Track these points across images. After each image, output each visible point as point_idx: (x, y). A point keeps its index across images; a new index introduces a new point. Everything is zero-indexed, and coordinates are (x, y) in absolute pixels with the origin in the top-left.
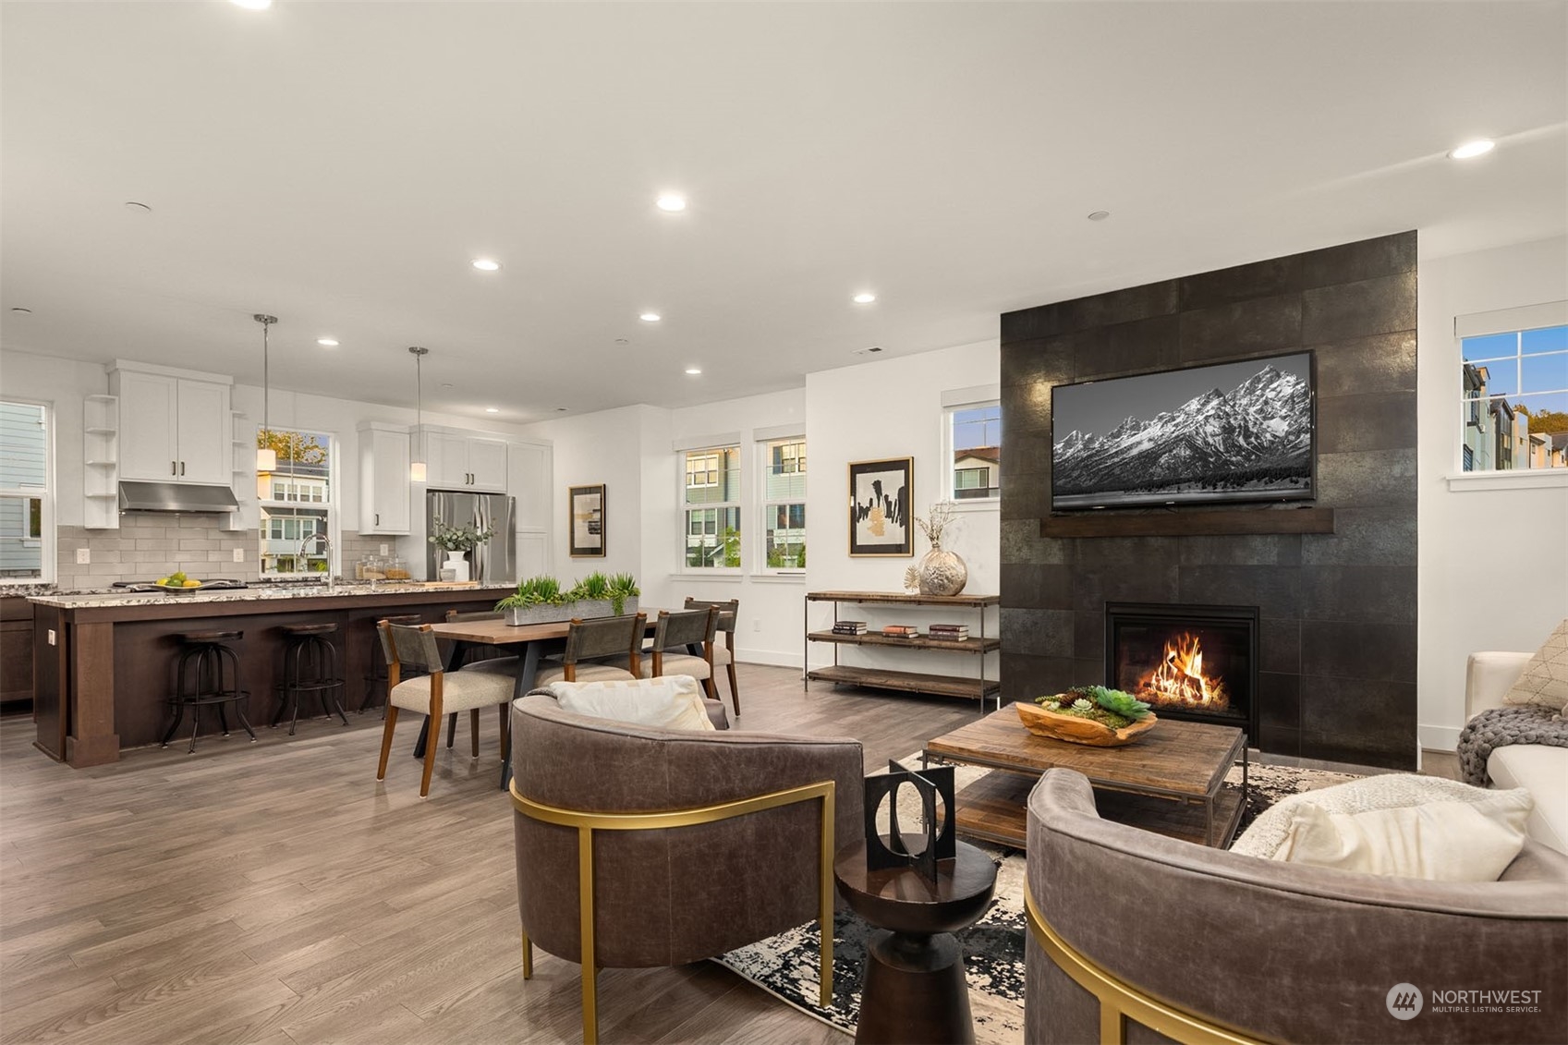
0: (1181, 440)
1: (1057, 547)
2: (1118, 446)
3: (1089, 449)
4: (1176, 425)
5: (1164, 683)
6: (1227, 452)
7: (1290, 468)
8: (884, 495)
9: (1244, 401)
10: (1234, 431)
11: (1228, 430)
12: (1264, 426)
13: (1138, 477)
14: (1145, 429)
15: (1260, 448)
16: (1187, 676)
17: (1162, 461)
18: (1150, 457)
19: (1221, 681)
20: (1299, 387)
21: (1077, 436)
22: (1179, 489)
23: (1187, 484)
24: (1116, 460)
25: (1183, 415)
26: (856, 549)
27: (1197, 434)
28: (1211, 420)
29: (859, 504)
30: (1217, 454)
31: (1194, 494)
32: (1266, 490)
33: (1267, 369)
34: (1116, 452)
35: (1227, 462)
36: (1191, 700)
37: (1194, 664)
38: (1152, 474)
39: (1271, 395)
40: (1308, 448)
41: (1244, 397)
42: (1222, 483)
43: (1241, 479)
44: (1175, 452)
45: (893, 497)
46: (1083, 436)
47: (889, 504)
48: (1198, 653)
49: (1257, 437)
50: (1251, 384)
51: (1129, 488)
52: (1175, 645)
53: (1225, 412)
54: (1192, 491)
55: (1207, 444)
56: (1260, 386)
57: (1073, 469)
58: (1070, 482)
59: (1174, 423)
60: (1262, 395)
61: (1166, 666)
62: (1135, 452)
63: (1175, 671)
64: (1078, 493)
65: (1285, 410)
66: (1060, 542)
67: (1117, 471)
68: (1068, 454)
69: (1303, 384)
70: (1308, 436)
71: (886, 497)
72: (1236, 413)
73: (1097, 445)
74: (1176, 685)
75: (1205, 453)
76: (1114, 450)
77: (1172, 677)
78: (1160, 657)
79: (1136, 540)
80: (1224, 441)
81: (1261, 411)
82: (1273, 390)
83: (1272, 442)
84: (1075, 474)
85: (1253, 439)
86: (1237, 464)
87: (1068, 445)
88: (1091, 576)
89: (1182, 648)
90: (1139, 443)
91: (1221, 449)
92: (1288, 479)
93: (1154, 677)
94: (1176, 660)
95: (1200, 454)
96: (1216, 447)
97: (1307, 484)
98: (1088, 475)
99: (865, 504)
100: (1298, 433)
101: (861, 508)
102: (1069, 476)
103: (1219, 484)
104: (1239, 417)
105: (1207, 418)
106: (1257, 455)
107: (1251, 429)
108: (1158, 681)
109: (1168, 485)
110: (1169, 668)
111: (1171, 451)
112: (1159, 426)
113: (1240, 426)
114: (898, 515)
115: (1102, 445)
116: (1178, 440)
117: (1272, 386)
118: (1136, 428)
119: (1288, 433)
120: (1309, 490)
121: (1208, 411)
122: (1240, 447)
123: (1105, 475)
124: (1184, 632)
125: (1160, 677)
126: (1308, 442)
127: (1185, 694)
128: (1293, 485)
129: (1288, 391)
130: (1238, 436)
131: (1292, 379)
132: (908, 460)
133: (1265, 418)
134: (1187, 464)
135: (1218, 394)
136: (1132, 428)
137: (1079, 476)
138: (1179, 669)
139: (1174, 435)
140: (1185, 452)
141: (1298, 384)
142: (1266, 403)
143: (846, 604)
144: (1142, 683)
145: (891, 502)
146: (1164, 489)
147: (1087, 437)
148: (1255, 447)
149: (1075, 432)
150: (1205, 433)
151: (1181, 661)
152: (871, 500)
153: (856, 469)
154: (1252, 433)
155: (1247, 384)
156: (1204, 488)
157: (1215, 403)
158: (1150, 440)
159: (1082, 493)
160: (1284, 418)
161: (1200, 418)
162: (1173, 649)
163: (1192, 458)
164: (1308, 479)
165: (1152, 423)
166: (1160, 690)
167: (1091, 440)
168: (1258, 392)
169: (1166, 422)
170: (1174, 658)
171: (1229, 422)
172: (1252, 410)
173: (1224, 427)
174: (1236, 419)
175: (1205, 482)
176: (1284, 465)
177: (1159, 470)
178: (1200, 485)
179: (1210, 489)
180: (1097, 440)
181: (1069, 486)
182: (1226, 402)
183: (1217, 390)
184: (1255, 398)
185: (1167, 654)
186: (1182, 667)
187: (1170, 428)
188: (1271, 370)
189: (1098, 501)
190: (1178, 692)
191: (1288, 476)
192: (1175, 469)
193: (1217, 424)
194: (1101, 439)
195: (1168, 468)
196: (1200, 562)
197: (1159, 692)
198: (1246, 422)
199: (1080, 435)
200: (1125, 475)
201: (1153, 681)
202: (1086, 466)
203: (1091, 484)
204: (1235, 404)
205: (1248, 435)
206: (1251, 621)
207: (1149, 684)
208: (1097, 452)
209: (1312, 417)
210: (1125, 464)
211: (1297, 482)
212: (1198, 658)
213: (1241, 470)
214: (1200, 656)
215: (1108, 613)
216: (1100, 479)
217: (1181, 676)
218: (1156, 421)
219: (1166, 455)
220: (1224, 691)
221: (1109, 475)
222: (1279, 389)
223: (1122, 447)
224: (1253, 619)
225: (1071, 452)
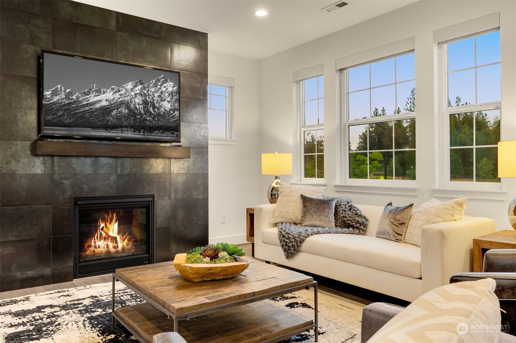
0: (123, 104)
2: (88, 101)
3: (69, 99)
4: (121, 95)
5: (98, 243)
6: (145, 114)
7: (171, 127)
9: (153, 90)
10: (148, 104)
11: (145, 103)
12: (161, 104)
13: (100, 121)
14: (104, 93)
15: (159, 115)
16: (110, 236)
17: (113, 114)
18: (106, 110)
19: (128, 235)
20: (174, 88)
21: (61, 89)
22: (122, 131)
23: (126, 128)
24: (87, 108)
25: (124, 90)
27: (131, 102)
28: (138, 96)
30: (140, 114)
31: (129, 134)
32: (161, 136)
33: (162, 75)
34: (87, 104)
35: (145, 120)
36: (112, 250)
37: (113, 229)
38: (108, 121)
39: (164, 89)
40: (178, 118)
41: (152, 87)
42: (143, 130)
43: (152, 129)
44: (120, 110)
46: (65, 90)
48: (116, 222)
49: (158, 109)
50: (156, 81)
51: (94, 127)
52: (104, 220)
53: (144, 94)
54: (128, 133)
55: (136, 108)
56: (160, 84)
57: (58, 110)
58: (56, 118)
59: (119, 93)
60: (160, 89)
61: (99, 233)
62: (98, 106)
63: (104, 234)
64: (62, 127)
65: (169, 98)
66: (41, 158)
67: (87, 116)
69: (176, 88)
70: (178, 112)
72: (149, 95)
73: (74, 97)
74: (104, 243)
75: (135, 113)
76: (85, 103)
77: (102, 239)
78: (97, 227)
79: (93, 159)
80: (144, 108)
81: (160, 96)
82: (165, 87)
83: (164, 113)
84: (60, 113)
85: (156, 110)
86: (149, 121)
87: (55, 93)
88: (64, 181)
89: (108, 221)
90: (100, 101)
91: (143, 112)
93: (93, 241)
94: (105, 228)
95: (132, 113)
96: (140, 111)
97: (177, 135)
98: (69, 116)
100: (174, 110)
102: (55, 114)
103: (141, 130)
104: (151, 97)
105: (136, 94)
106: (158, 118)
107: (156, 105)
108: (95, 243)
109: (116, 128)
110: (101, 234)
111: (118, 109)
112: (112, 93)
113: (151, 102)
115: (78, 98)
116: (122, 103)
117: (165, 85)
118: (99, 92)
119: (171, 110)
120: (178, 139)
121: (136, 91)
122: (151, 112)
123: (80, 117)
125: (96, 240)
126: (178, 115)
127: (110, 247)
128: (172, 135)
129: (170, 89)
130: (150, 107)
131: (172, 84)
133: (161, 100)
134: (127, 117)
135: (142, 84)
136: (96, 91)
137: (63, 115)
138: (106, 233)
139: (119, 100)
140: (125, 111)
142: (162, 93)
146: (114, 130)
147: (68, 91)
148: (157, 114)
149: (59, 86)
150: (135, 102)
151: (107, 228)
154: (156, 107)
155: (154, 81)
156: (134, 132)
157: (140, 87)
158: (107, 100)
159: (65, 126)
160: (169, 102)
161: (133, 93)
162: (103, 223)
163: (129, 114)
164: (178, 133)
165: (108, 91)
166: (97, 248)
167: (70, 93)
168: (159, 87)
169: (115, 92)
170: (103, 227)
171: (146, 99)
172: (156, 95)
173: (144, 101)
174: (149, 98)
175: (136, 129)
176: (169, 125)
177: (112, 119)
178: (132, 130)
179: (137, 132)
180: (75, 94)
181: (55, 121)
182: (145, 88)
183: (140, 81)
184: (157, 89)
185: (100, 226)
186: (108, 232)
187: (117, 95)
188: (164, 77)
189: (75, 133)
190: (105, 247)
191: (171, 131)
192: (120, 119)
193: (140, 99)
194: (77, 94)
195: (116, 118)
196: (127, 172)
197: (95, 249)
198: (154, 100)
199: (63, 89)
200: (92, 118)
201: (93, 244)
202: (67, 109)
203: (71, 121)
204: (149, 90)
205: (154, 107)
206: (150, 203)
207: (90, 246)
208: (75, 101)
209: (179, 104)
210: (92, 112)
211: (173, 134)
212: (116, 225)
213: (151, 125)
214: (117, 223)
215: (76, 204)
216: (77, 119)
217: (107, 237)
218: (110, 90)
219: (116, 110)
220: (129, 241)
221: (82, 117)
222: (167, 87)
223: (91, 101)
224: (151, 201)
225: (56, 99)
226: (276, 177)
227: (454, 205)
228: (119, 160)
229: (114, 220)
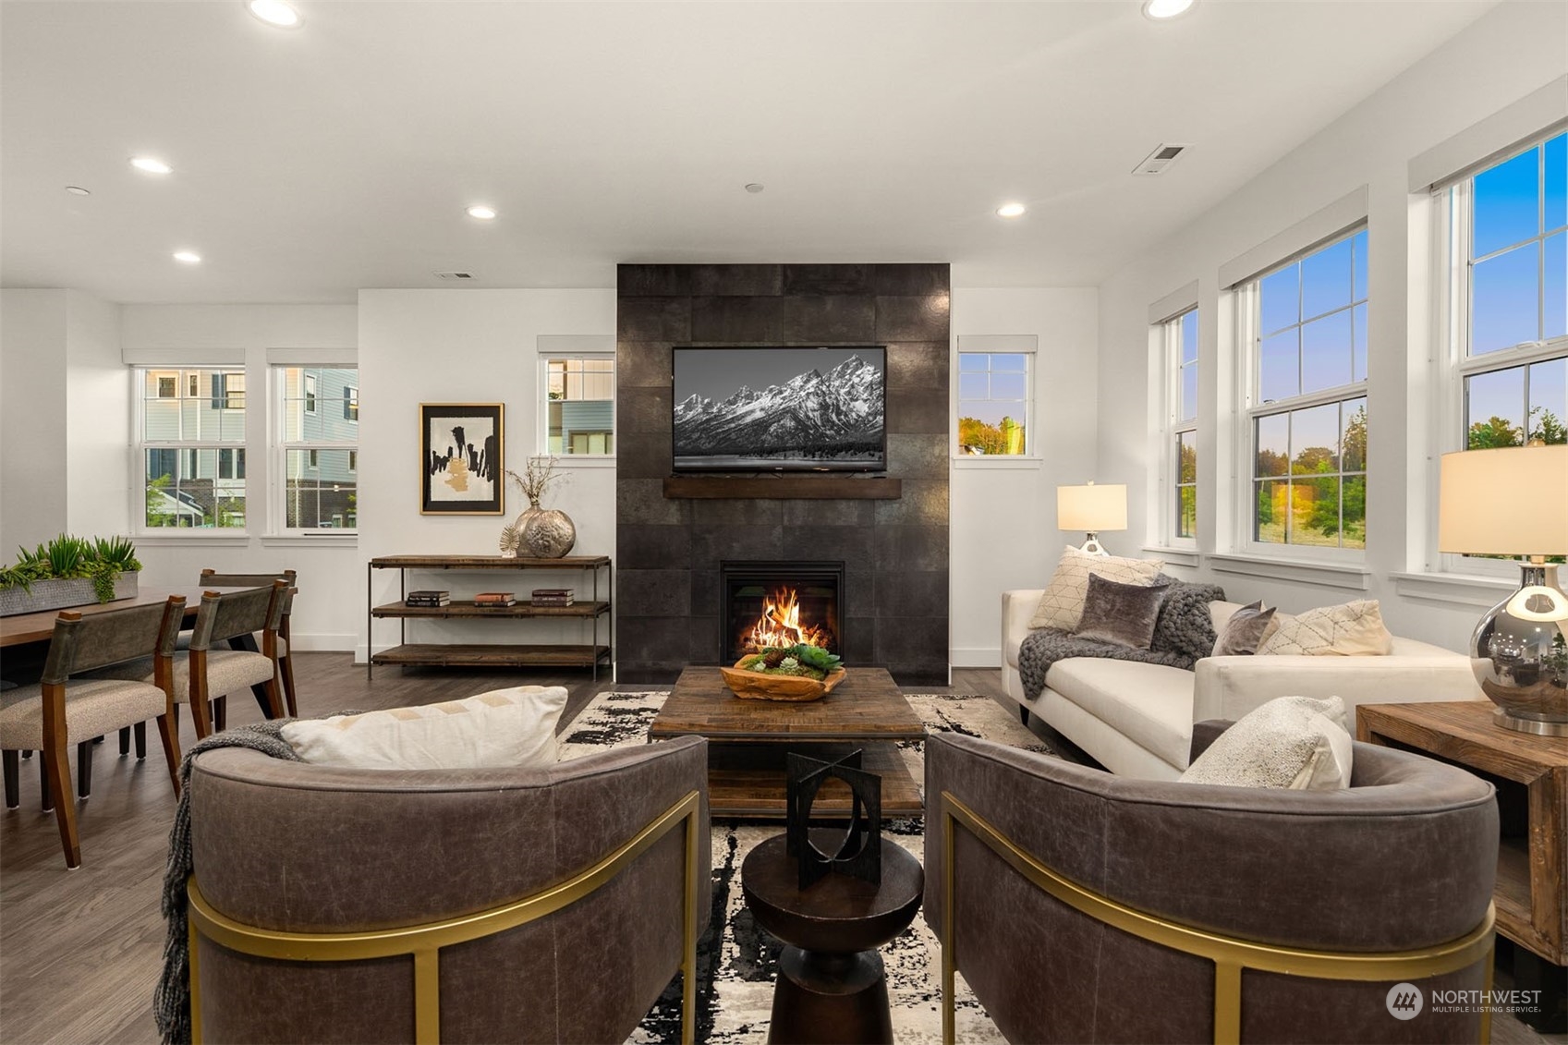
0: (787, 412)
1: (675, 507)
2: (734, 413)
3: (708, 413)
4: (784, 398)
5: (763, 637)
6: (824, 426)
7: (870, 444)
8: (466, 444)
9: (837, 383)
10: (829, 408)
11: (824, 407)
12: (851, 406)
13: (752, 443)
14: (758, 399)
15: (847, 425)
16: (785, 627)
17: (772, 430)
18: (761, 425)
19: (817, 628)
20: (876, 376)
21: (697, 400)
22: (785, 456)
23: (791, 452)
24: (733, 425)
25: (789, 390)
26: (429, 505)
27: (800, 407)
28: (811, 397)
29: (434, 453)
30: (816, 426)
31: (796, 461)
32: (850, 461)
33: (854, 358)
34: (733, 418)
35: (823, 435)
37: (791, 615)
38: (764, 442)
39: (856, 380)
40: (882, 428)
41: (836, 379)
42: (819, 453)
43: (834, 450)
44: (782, 422)
45: (479, 447)
46: (703, 401)
47: (474, 455)
48: (795, 605)
49: (846, 416)
50: (842, 368)
51: (744, 453)
52: (774, 600)
53: (822, 391)
54: (795, 458)
55: (808, 417)
56: (849, 371)
57: (693, 432)
58: (690, 443)
59: (781, 396)
60: (850, 380)
61: (764, 620)
62: (748, 419)
63: (773, 623)
64: (698, 455)
65: (866, 395)
66: (677, 502)
67: (733, 436)
68: (688, 417)
69: (879, 374)
70: (882, 418)
71: (470, 447)
72: (831, 393)
73: (715, 410)
74: (774, 637)
75: (807, 426)
76: (731, 416)
77: (770, 630)
78: (760, 611)
79: (747, 502)
80: (821, 416)
81: (849, 393)
82: (858, 376)
83: (857, 421)
84: (696, 436)
85: (842, 417)
86: (831, 437)
87: (689, 407)
88: (707, 536)
89: (780, 602)
90: (752, 411)
91: (819, 424)
92: (867, 453)
93: (754, 632)
94: (775, 613)
95: (802, 425)
96: (814, 421)
97: (880, 457)
98: (708, 438)
99: (443, 453)
100: (875, 414)
101: (436, 458)
102: (689, 437)
103: (817, 454)
104: (833, 396)
105: (808, 394)
106: (845, 431)
107: (842, 408)
108: (757, 635)
109: (777, 452)
110: (768, 622)
111: (779, 421)
112: (770, 398)
113: (833, 404)
114: (486, 467)
115: (720, 410)
116: (786, 411)
117: (858, 373)
118: (750, 398)
119: (869, 414)
120: (881, 463)
121: (809, 388)
122: (834, 422)
123: (723, 438)
124: (781, 586)
125: (760, 631)
126: (882, 422)
128: (870, 458)
129: (868, 378)
130: (832, 412)
131: (871, 369)
132: (499, 407)
133: (852, 400)
134: (791, 434)
135: (818, 375)
136: (747, 397)
137: (700, 438)
138: (778, 622)
139: (781, 407)
140: (790, 423)
141: (875, 373)
142: (853, 386)
143: (416, 571)
144: (742, 638)
145: (476, 453)
146: (773, 456)
147: (706, 401)
148: (844, 424)
149: (694, 395)
150: (806, 408)
151: (779, 614)
152: (451, 449)
153: (430, 412)
154: (842, 411)
155: (839, 368)
156: (805, 456)
157: (814, 381)
158: (762, 409)
159: (702, 454)
160: (865, 401)
161: (803, 394)
162: (771, 604)
163: (796, 429)
164: (881, 454)
165: (764, 394)
166: (759, 644)
167: (710, 405)
168: (847, 377)
169: (775, 395)
170: (772, 611)
171: (825, 400)
172: (842, 391)
173: (821, 404)
174: (830, 398)
175: (808, 451)
176: (865, 441)
177: (770, 437)
178: (802, 453)
179: (810, 457)
180: (716, 405)
181: (689, 447)
182: (822, 382)
183: (815, 371)
184: (845, 381)
185: (766, 609)
186: (781, 620)
187: (778, 400)
188: (856, 359)
189: (716, 463)
190: (776, 643)
191: (868, 450)
192: (782, 438)
193: (815, 401)
194: (719, 405)
195: (777, 436)
196: (799, 523)
197: (758, 646)
198: (838, 401)
199: (699, 399)
200: (740, 439)
201: (753, 636)
202: (704, 429)
203: (709, 446)
204: (830, 385)
205: (839, 413)
206: (838, 574)
207: (747, 639)
208: (715, 416)
209: (885, 402)
210: (740, 430)
211: (873, 456)
212: (796, 610)
213: (833, 442)
214: (797, 607)
215: (723, 571)
216: (718, 443)
217: (780, 628)
218: (766, 392)
219: (776, 424)
220: (820, 638)
221: (726, 439)
222: (862, 376)
223: (738, 414)
224: (840, 572)
225: (690, 414)
226: (1089, 535)
227: (1338, 617)
228: (787, 504)
229: (792, 601)
